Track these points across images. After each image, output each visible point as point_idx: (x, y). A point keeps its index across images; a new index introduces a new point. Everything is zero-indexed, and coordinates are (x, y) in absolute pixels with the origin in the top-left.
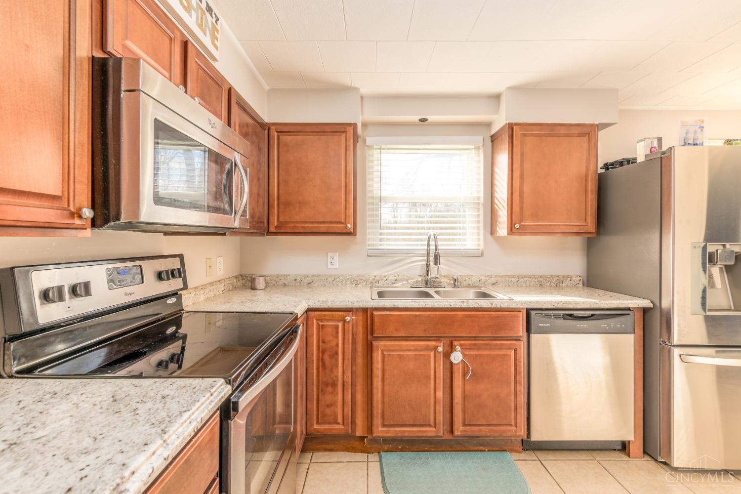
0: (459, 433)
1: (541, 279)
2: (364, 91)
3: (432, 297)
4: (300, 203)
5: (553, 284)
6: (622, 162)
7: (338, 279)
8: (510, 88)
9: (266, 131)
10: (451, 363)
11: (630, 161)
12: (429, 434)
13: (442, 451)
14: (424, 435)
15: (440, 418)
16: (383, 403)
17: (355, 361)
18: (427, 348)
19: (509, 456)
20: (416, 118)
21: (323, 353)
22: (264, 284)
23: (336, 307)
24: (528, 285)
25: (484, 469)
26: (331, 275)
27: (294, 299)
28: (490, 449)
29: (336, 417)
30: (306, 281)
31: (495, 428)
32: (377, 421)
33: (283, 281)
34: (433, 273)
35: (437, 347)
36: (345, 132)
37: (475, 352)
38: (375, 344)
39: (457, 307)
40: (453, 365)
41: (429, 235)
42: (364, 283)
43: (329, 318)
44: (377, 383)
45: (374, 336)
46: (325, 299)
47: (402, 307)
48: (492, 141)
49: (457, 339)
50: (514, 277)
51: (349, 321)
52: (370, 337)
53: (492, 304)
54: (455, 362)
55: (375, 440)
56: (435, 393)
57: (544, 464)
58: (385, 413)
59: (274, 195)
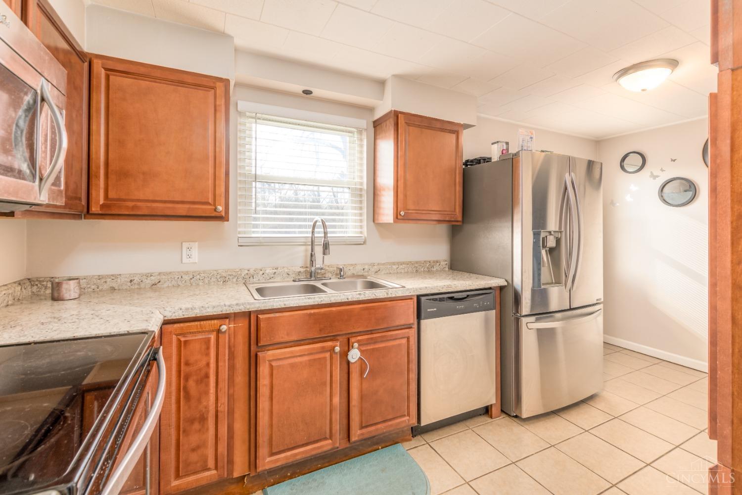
0: (356, 439)
1: (416, 265)
2: (239, 41)
3: (324, 291)
4: (144, 173)
5: (426, 269)
6: (480, 160)
7: (198, 277)
8: (395, 76)
9: (86, 64)
10: (348, 363)
11: (487, 160)
12: (325, 449)
13: (336, 463)
14: (320, 451)
15: (337, 427)
16: (271, 426)
17: (233, 381)
18: (323, 350)
19: (402, 448)
20: (299, 88)
21: (187, 379)
22: (78, 291)
23: (207, 314)
24: (406, 270)
25: (383, 471)
26: (187, 272)
27: (139, 309)
28: (383, 445)
29: (206, 461)
30: (149, 282)
31: (390, 423)
32: (263, 451)
33: (110, 283)
34: (318, 263)
35: (334, 347)
36: (213, 88)
37: (371, 347)
38: (260, 355)
39: (355, 300)
40: (351, 365)
41: (314, 221)
42: (235, 280)
43: (196, 330)
44: (264, 404)
45: (259, 345)
46: (189, 306)
47: (295, 305)
48: (375, 127)
49: (354, 335)
50: (394, 265)
51: (225, 332)
52: (253, 348)
53: (387, 294)
54: (352, 360)
55: (259, 476)
56: (331, 400)
57: (432, 446)
58: (274, 439)
59: (98, 158)
